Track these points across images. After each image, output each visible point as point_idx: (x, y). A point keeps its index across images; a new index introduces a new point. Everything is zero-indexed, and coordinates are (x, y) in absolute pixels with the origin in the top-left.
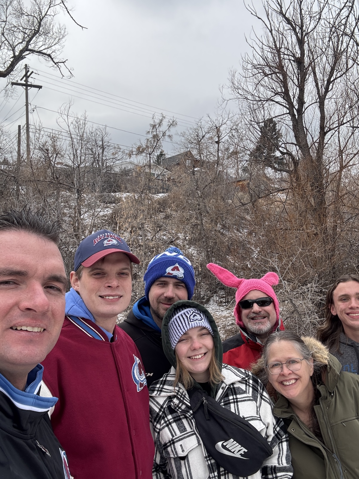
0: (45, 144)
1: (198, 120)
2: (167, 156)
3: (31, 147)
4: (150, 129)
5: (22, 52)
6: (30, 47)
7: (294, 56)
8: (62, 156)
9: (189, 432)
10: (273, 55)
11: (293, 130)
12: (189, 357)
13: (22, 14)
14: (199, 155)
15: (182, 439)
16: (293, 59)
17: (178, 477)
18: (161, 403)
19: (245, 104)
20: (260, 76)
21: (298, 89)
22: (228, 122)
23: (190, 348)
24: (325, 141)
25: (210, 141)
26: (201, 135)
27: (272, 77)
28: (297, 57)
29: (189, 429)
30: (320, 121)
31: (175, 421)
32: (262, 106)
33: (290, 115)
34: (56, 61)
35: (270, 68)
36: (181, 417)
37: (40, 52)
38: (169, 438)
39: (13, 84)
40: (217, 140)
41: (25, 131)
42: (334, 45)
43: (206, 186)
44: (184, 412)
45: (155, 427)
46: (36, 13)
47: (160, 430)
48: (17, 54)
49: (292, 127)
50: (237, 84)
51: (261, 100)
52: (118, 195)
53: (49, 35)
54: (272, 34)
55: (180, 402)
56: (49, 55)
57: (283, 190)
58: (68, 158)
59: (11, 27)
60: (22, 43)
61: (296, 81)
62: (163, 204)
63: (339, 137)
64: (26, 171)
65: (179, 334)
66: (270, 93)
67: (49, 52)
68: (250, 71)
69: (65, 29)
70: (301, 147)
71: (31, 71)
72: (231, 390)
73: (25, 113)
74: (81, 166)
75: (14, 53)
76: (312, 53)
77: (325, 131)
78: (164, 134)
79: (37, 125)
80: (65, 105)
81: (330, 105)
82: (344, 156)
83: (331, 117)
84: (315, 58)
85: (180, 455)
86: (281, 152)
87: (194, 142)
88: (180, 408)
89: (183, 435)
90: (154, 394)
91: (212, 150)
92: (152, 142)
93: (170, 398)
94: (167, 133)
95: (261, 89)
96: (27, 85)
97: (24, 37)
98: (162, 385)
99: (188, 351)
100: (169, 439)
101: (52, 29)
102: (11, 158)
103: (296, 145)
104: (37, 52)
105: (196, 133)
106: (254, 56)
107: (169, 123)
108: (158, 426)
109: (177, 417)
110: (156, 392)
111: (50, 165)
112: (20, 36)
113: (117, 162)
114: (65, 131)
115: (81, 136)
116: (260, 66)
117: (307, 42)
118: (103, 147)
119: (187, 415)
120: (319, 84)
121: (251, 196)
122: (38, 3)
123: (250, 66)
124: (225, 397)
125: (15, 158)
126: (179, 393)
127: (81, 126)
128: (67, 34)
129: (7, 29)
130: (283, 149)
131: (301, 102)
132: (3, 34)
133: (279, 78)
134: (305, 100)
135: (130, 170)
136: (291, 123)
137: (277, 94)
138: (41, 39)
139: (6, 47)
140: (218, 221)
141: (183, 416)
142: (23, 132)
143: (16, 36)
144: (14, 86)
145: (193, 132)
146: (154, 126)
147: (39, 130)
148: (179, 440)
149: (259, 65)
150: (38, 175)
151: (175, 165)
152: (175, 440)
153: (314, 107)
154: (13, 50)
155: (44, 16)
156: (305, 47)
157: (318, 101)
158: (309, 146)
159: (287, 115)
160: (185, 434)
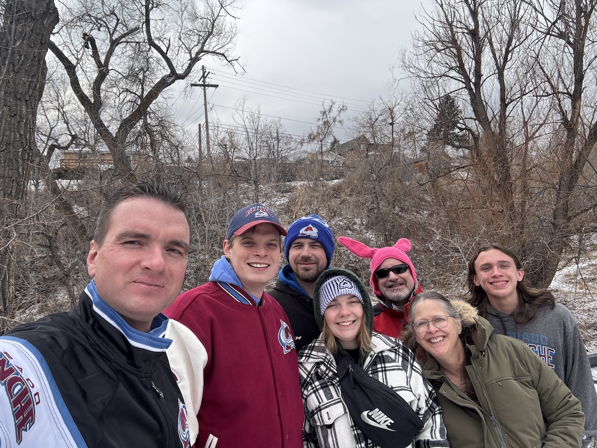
0: (224, 139)
1: (370, 104)
2: (341, 143)
3: (211, 143)
4: (320, 116)
5: (198, 53)
6: (205, 49)
7: (467, 29)
8: (239, 150)
9: (336, 400)
10: (445, 30)
11: (472, 105)
12: (338, 324)
13: (197, 18)
14: (372, 138)
15: (329, 406)
16: (466, 31)
17: (325, 447)
18: (309, 369)
19: (418, 82)
20: (432, 52)
21: (474, 62)
22: (402, 103)
23: (338, 314)
24: (507, 114)
25: (383, 123)
26: (374, 118)
27: (445, 52)
28: (471, 29)
29: (335, 397)
30: (500, 93)
31: (322, 388)
32: (435, 82)
33: (467, 89)
34: (229, 59)
35: (443, 43)
36: (328, 384)
37: (214, 52)
38: (315, 404)
39: (192, 85)
40: (391, 121)
41: (205, 129)
42: (511, 12)
43: (381, 168)
44: (331, 379)
45: (303, 393)
46: (209, 15)
47: (307, 396)
48: (193, 56)
49: (469, 101)
50: (408, 63)
51: (435, 77)
52: (293, 184)
53: (222, 35)
54: (443, 9)
55: (327, 369)
56: (223, 55)
57: (463, 167)
58: (245, 151)
59: (187, 31)
60: (197, 45)
61: (471, 53)
62: (337, 190)
63: (522, 108)
64: (207, 166)
65: (328, 300)
66: (443, 68)
67: (222, 51)
68: (421, 48)
69: (236, 27)
70: (481, 122)
71: (207, 71)
72: (380, 359)
73: (204, 112)
74: (257, 158)
75: (191, 56)
76: (487, 24)
77: (506, 103)
78: (334, 120)
79: (215, 122)
80: (240, 100)
81: (509, 76)
82: (528, 128)
83: (512, 88)
84: (490, 28)
85: (326, 423)
86: (459, 128)
87: (367, 126)
88: (327, 375)
89: (330, 402)
90: (302, 360)
91: (386, 132)
92: (323, 129)
93: (318, 365)
94: (338, 119)
95: (434, 65)
96: (204, 85)
97: (199, 40)
98: (310, 351)
99: (336, 317)
100: (316, 406)
101: (225, 29)
102: (193, 155)
103: (475, 120)
104: (212, 52)
105: (369, 117)
106: (424, 33)
107: (340, 109)
108: (306, 392)
109: (324, 383)
110: (304, 358)
111: (228, 159)
112: (196, 38)
113: (292, 152)
114: (241, 126)
115: (255, 129)
116: (432, 43)
117: (481, 13)
118: (278, 139)
119: (333, 382)
120: (497, 55)
121: (431, 176)
122: (211, 5)
123: (421, 43)
124: (373, 366)
125: (197, 155)
126: (326, 360)
127: (256, 120)
128: (239, 32)
129: (183, 34)
130: (461, 125)
131: (478, 74)
132: (180, 39)
133: (453, 52)
134: (482, 73)
135: (304, 159)
136: (468, 98)
137: (451, 68)
138: (215, 39)
139: (183, 51)
140: (395, 204)
141: (330, 383)
142: (203, 130)
143: (192, 39)
144: (193, 87)
145: (365, 116)
146: (324, 113)
147: (217, 127)
148: (326, 407)
149: (430, 41)
150: (218, 169)
151: (349, 151)
152: (322, 407)
153: (492, 78)
154: (190, 53)
155: (217, 18)
156: (479, 18)
157: (496, 72)
158: (490, 119)
159: (463, 89)
160: (331, 402)
